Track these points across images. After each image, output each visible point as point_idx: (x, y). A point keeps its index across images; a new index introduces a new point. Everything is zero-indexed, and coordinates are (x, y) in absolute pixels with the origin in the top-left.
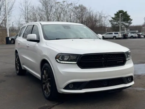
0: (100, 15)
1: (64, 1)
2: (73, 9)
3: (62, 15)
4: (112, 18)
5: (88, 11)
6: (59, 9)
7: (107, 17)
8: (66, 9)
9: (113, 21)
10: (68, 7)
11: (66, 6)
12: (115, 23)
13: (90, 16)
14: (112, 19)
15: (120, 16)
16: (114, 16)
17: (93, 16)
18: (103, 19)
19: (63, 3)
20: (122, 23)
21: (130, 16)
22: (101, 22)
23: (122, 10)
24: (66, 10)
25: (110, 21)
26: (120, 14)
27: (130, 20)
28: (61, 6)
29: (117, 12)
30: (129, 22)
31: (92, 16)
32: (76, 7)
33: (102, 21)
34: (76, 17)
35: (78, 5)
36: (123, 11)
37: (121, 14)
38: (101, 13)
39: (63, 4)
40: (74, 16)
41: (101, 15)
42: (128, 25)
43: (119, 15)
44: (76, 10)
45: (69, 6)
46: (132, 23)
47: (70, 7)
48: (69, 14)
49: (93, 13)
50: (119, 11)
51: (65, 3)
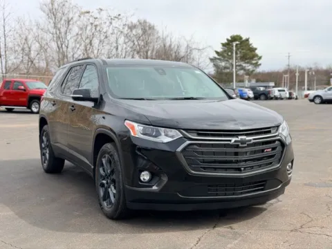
0: (188, 46)
1: (101, 10)
2: (123, 28)
3: (96, 42)
4: (217, 53)
5: (160, 34)
6: (89, 28)
7: (203, 49)
8: (107, 28)
9: (218, 59)
10: (111, 23)
11: (105, 21)
12: (223, 64)
13: (165, 46)
14: (216, 56)
15: (234, 49)
16: (220, 49)
17: (172, 46)
18: (195, 54)
19: (99, 13)
20: (240, 64)
21: (256, 49)
22: (189, 61)
23: (238, 34)
24: (105, 30)
25: (212, 60)
26: (234, 44)
27: (256, 58)
28: (92, 20)
29: (228, 40)
30: (254, 62)
31: (170, 46)
32: (130, 25)
33: (193, 59)
34: (132, 48)
35: (135, 21)
36: (241, 38)
37: (237, 42)
38: (190, 41)
39: (98, 16)
40: (125, 46)
41: (190, 46)
42: (251, 70)
43: (233, 46)
44: (131, 31)
45: (113, 22)
46: (260, 64)
47: (116, 23)
48: (113, 39)
49: (173, 40)
50: (231, 37)
51: (102, 12)
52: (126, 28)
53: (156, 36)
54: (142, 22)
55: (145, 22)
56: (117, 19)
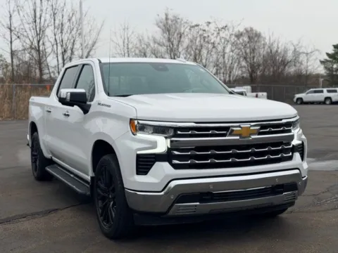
0: (295, 49)
1: (209, 23)
2: (230, 37)
3: (204, 52)
4: (328, 54)
5: (267, 41)
6: (198, 39)
7: (311, 52)
8: (215, 39)
9: (330, 61)
10: (219, 33)
11: (213, 32)
13: (271, 51)
14: (327, 58)
16: (331, 51)
17: (279, 51)
18: (302, 58)
19: (208, 26)
22: (298, 65)
24: (212, 41)
25: (322, 62)
28: (201, 32)
31: (277, 51)
32: (237, 33)
33: (301, 64)
34: (238, 55)
35: (242, 30)
38: (298, 45)
39: (206, 28)
40: (231, 53)
41: (298, 50)
44: (238, 39)
47: (222, 34)
48: (220, 48)
49: (280, 45)
51: (210, 25)
52: (233, 37)
53: (263, 42)
54: (249, 29)
55: (252, 29)
56: (223, 30)
